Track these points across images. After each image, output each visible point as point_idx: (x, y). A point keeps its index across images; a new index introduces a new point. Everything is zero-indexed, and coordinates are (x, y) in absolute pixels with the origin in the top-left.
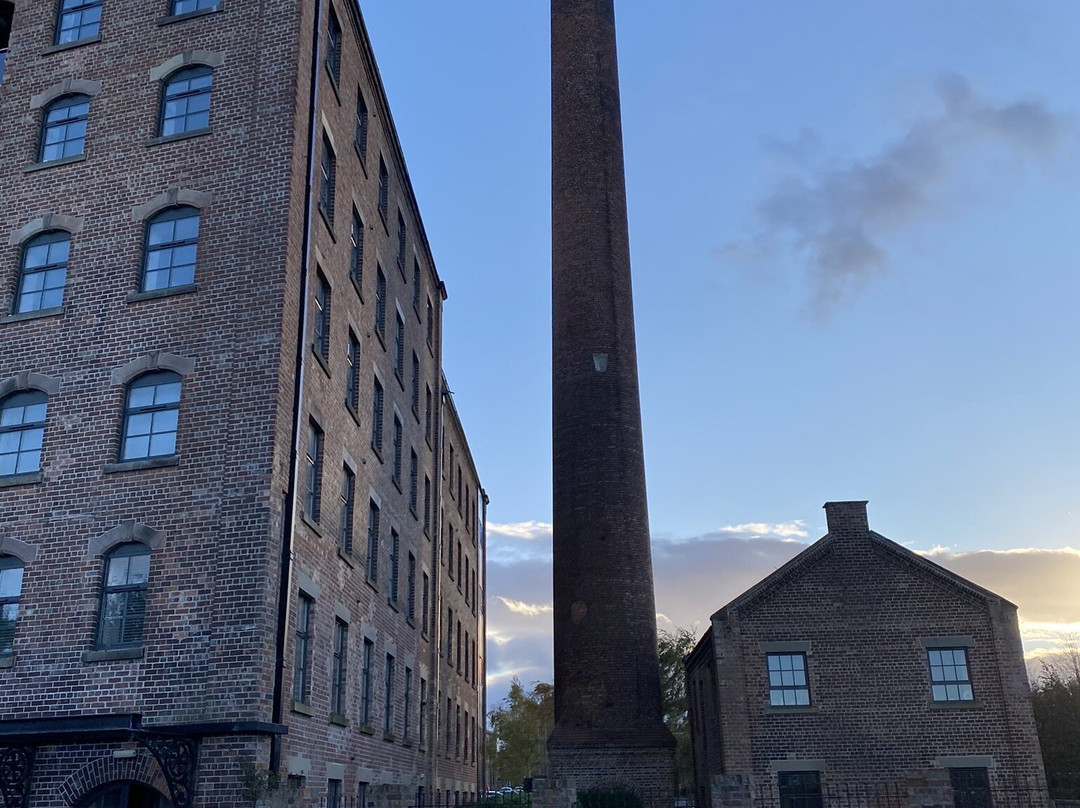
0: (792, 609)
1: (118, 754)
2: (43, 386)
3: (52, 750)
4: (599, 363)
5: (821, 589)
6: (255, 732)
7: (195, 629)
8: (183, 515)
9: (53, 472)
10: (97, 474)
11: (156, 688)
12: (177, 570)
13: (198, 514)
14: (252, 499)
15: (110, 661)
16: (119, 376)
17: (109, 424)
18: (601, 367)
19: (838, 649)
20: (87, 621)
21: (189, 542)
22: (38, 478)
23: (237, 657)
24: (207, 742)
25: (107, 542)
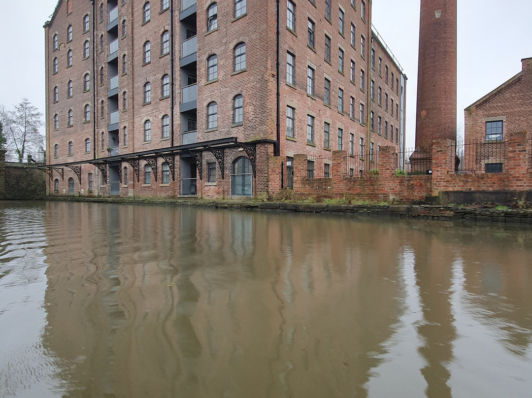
0: (499, 104)
1: (240, 150)
2: (216, 53)
3: (227, 150)
4: (438, 15)
5: (513, 95)
6: (268, 142)
7: (253, 116)
8: (249, 85)
9: (220, 77)
10: (229, 76)
11: (246, 133)
12: (249, 101)
13: (252, 84)
14: (263, 78)
15: (236, 127)
16: (232, 46)
17: (231, 61)
18: (438, 16)
19: (517, 118)
20: (231, 117)
21: (251, 93)
22: (217, 80)
23: (262, 123)
24: (258, 146)
25: (233, 95)
